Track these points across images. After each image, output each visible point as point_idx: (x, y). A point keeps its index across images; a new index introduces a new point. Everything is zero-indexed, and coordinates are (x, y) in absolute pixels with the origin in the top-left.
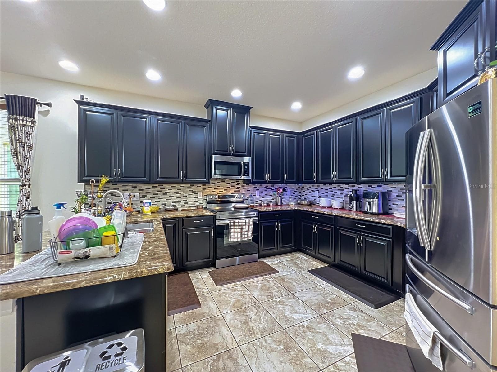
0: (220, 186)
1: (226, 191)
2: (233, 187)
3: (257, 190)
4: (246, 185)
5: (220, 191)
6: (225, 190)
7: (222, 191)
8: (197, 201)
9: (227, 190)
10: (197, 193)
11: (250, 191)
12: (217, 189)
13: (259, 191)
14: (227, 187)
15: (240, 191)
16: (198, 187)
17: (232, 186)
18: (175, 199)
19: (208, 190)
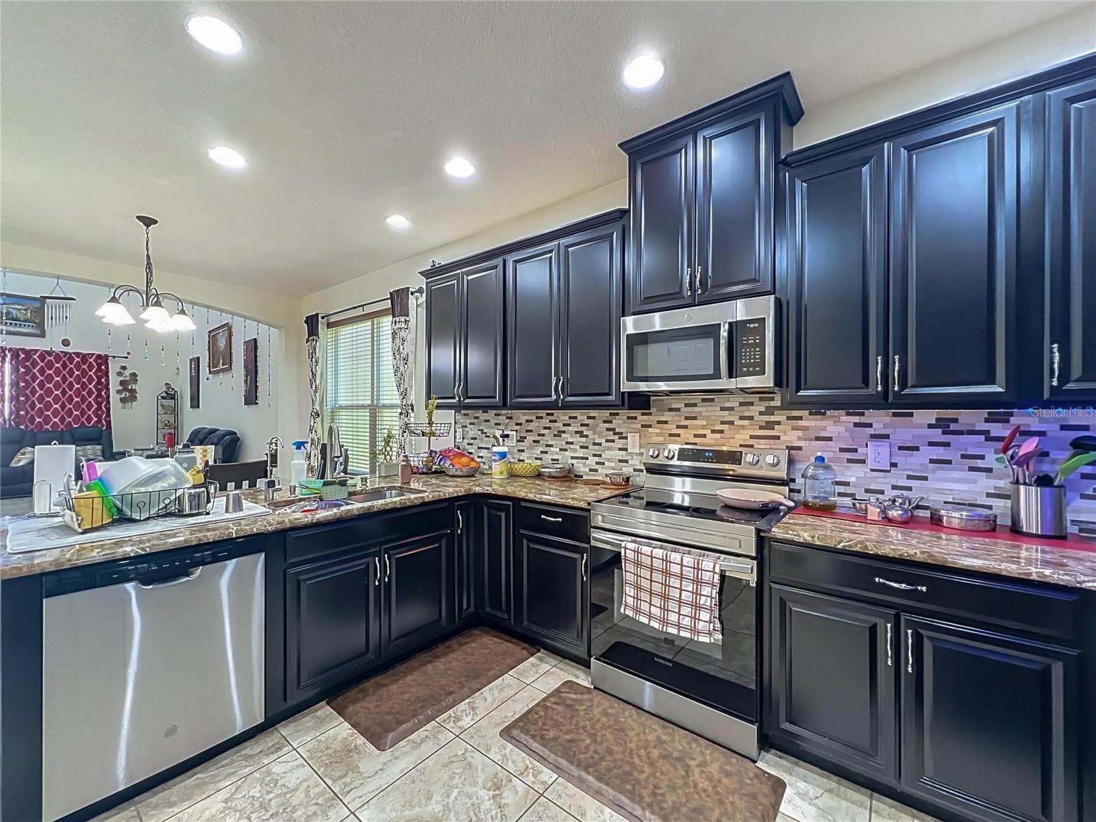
0: (695, 418)
1: (718, 436)
2: (746, 422)
3: (873, 436)
4: (811, 414)
5: (696, 436)
6: (713, 431)
7: (704, 436)
8: (626, 461)
9: (722, 432)
10: (626, 438)
11: (830, 439)
12: (686, 427)
13: (886, 443)
14: (723, 423)
15: (778, 438)
16: (629, 418)
17: (742, 418)
18: (576, 450)
19: (658, 431)
